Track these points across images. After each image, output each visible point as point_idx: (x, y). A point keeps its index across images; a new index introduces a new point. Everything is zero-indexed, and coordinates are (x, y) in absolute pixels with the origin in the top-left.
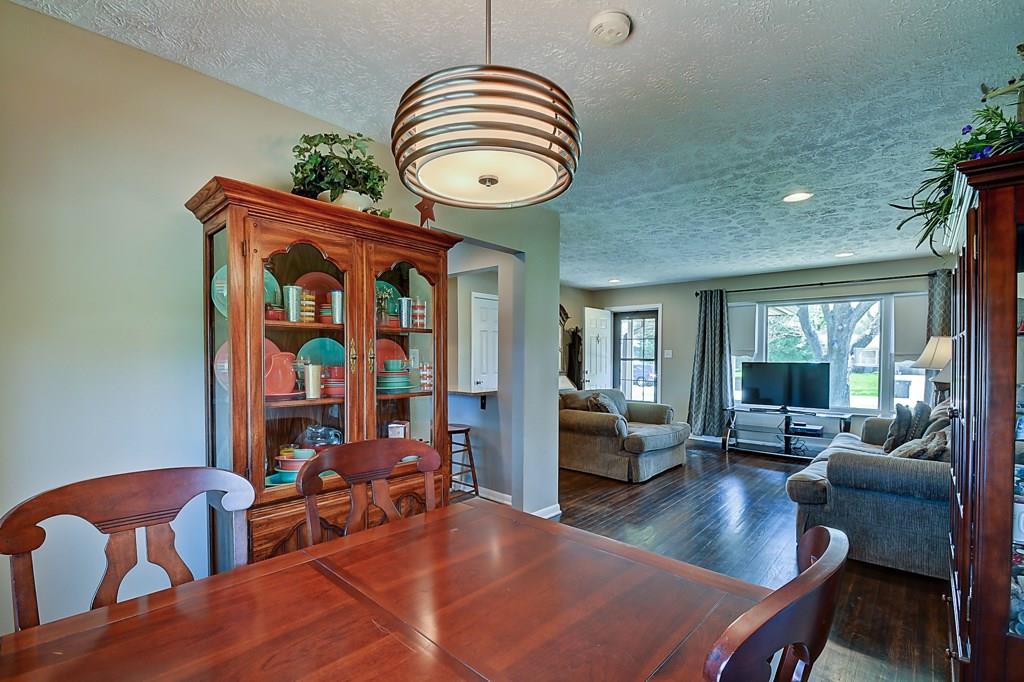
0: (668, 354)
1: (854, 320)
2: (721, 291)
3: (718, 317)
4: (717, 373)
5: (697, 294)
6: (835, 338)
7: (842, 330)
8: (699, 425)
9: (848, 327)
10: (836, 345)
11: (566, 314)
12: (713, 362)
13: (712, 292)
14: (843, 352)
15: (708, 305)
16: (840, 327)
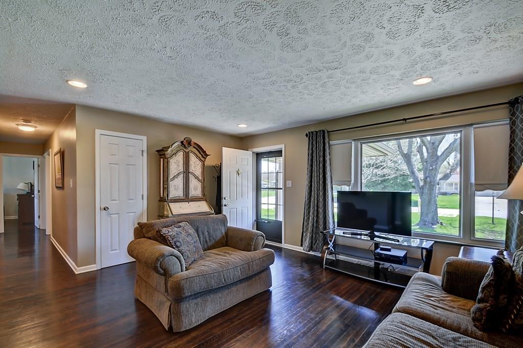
0: (289, 184)
1: (439, 163)
2: (324, 131)
3: (322, 153)
4: (321, 199)
5: (307, 135)
6: (427, 175)
7: (432, 169)
8: (307, 243)
9: (436, 168)
10: (428, 179)
11: (204, 152)
12: (319, 190)
13: (316, 132)
14: (432, 183)
15: (314, 143)
16: (431, 168)
